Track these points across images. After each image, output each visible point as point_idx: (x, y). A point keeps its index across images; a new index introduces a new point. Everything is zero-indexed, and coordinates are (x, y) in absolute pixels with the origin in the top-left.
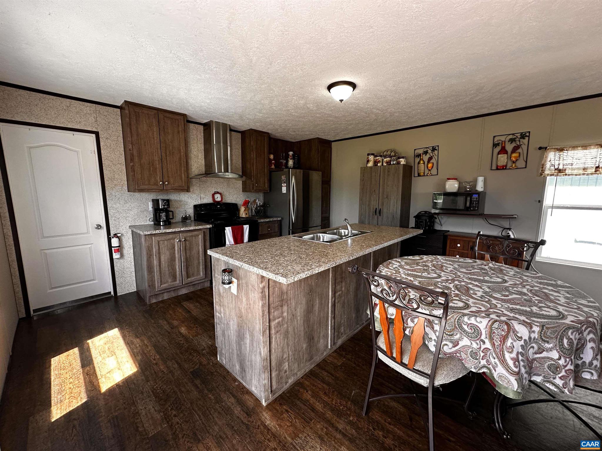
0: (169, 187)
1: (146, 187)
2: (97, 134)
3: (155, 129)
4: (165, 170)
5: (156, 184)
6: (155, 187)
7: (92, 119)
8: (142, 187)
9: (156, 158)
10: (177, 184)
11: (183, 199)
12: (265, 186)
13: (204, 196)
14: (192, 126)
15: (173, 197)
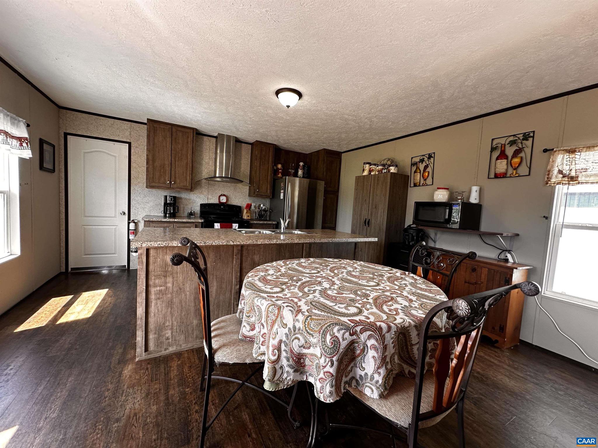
0: (175, 186)
1: (156, 184)
2: (130, 144)
3: (169, 140)
4: (173, 172)
5: (165, 183)
6: (164, 185)
7: (127, 133)
8: (153, 184)
9: (167, 163)
10: (182, 184)
11: (192, 198)
12: (267, 192)
13: (211, 197)
14: (206, 138)
15: (184, 195)
